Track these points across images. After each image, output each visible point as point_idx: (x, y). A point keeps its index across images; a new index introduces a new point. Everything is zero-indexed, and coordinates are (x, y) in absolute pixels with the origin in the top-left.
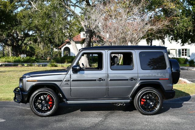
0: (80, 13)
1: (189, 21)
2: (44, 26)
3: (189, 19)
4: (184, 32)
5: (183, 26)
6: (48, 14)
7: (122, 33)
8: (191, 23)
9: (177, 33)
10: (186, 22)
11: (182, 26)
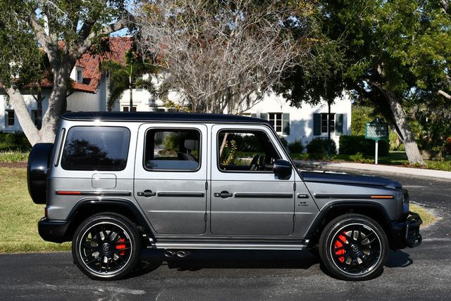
1: (337, 50)
3: (338, 45)
4: (327, 76)
5: (327, 60)
8: (343, 54)
9: (310, 78)
10: (332, 51)
11: (324, 62)
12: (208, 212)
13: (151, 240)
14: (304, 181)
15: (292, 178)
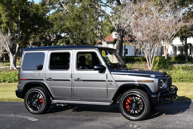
0: (111, 12)
2: (76, 28)
6: (79, 16)
7: (153, 31)
12: (72, 87)
13: (51, 98)
14: (111, 74)
15: (106, 73)
